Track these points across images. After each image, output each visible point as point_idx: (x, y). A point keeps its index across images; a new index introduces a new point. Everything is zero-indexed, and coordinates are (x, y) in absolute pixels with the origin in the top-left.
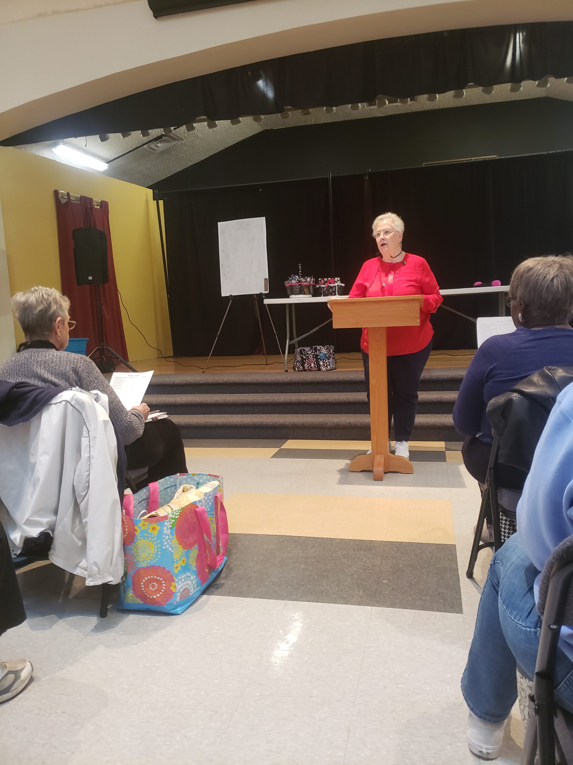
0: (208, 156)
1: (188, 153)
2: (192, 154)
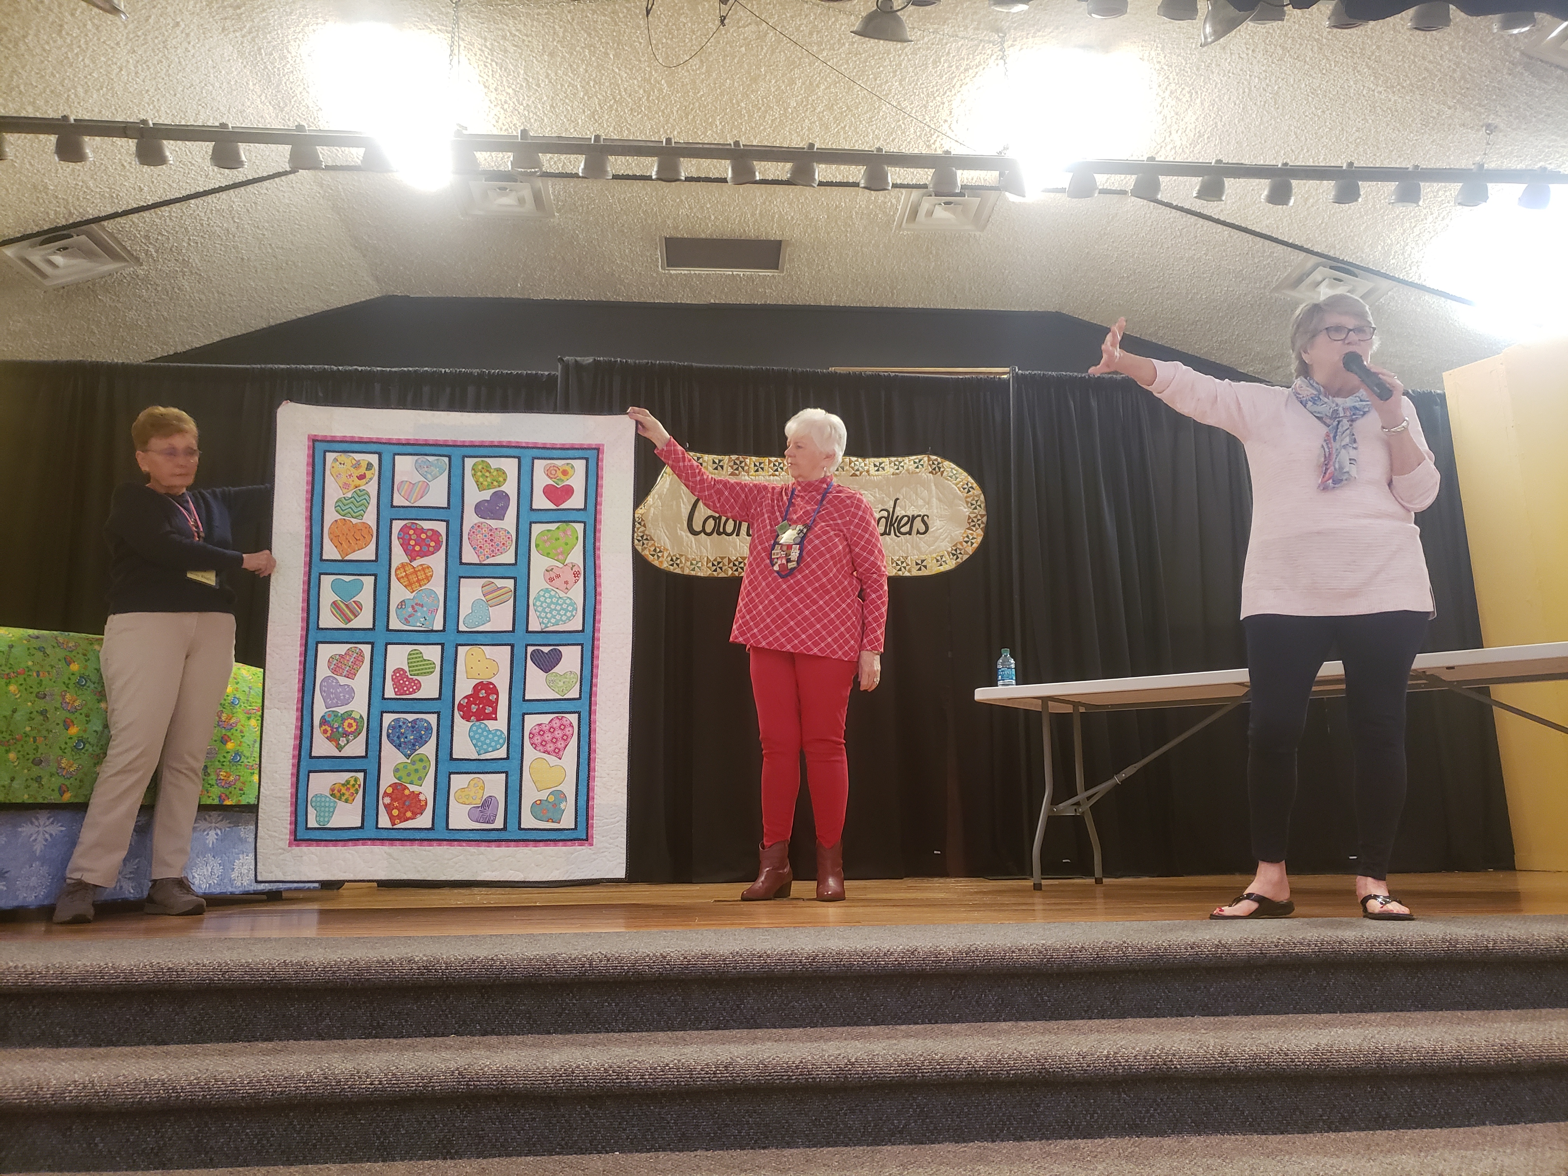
0: (216, 339)
1: (154, 312)
2: (166, 319)
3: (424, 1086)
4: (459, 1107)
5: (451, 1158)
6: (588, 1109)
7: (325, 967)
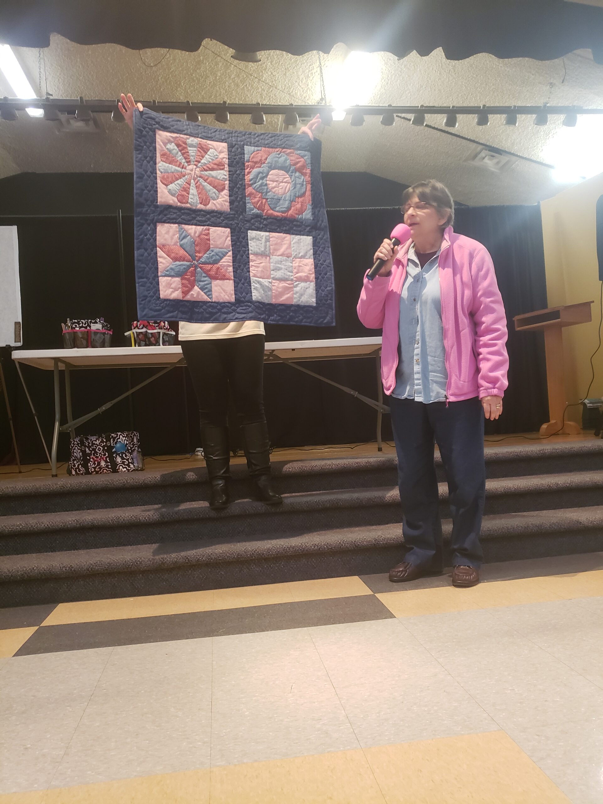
3: (64, 526)
4: (78, 533)
5: (76, 550)
6: (126, 531)
7: (23, 488)
